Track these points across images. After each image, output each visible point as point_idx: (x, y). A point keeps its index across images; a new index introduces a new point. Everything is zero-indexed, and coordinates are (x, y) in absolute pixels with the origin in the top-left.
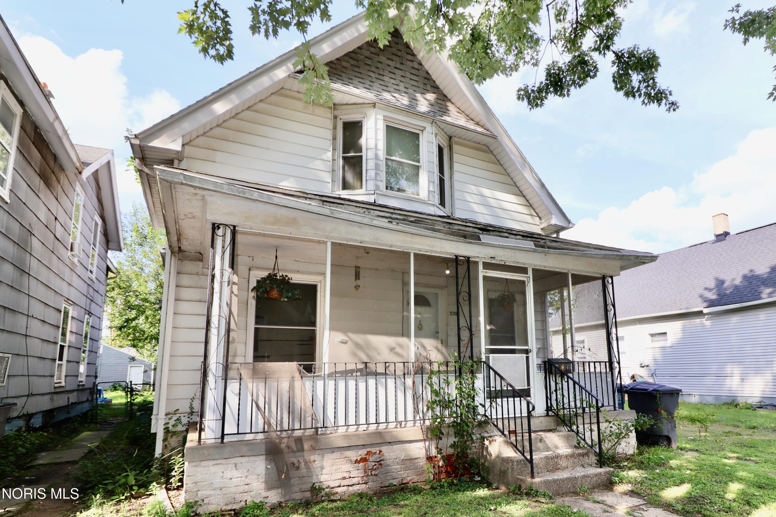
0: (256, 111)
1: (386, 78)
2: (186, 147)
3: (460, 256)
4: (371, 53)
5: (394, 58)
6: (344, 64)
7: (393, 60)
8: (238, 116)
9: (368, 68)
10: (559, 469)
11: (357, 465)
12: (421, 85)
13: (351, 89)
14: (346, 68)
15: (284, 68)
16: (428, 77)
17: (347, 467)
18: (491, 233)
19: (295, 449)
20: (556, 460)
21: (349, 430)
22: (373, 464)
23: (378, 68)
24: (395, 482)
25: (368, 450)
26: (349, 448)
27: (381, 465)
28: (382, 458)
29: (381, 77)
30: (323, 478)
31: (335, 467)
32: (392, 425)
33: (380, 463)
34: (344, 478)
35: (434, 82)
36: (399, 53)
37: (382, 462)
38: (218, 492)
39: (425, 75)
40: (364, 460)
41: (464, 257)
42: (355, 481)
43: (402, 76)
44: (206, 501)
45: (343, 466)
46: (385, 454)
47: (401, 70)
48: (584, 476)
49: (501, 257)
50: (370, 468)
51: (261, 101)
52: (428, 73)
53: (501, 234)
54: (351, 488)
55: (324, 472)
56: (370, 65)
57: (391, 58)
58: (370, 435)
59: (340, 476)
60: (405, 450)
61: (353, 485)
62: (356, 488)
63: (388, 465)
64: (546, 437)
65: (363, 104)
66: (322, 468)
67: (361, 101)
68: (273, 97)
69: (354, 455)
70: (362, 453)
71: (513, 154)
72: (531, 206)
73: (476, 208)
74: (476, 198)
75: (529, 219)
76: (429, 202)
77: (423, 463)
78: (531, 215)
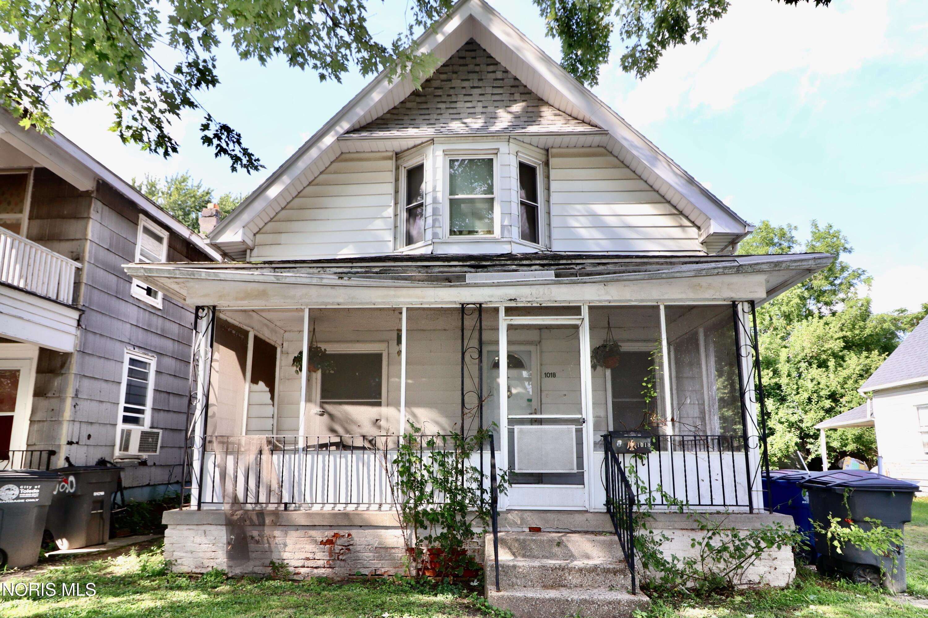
0: (317, 185)
1: (458, 105)
2: (257, 236)
3: (468, 304)
4: (442, 81)
5: (471, 76)
6: (409, 105)
7: (469, 80)
8: (301, 195)
9: (439, 99)
10: (564, 586)
11: (322, 546)
12: (506, 97)
13: (411, 131)
14: (410, 109)
15: (332, 133)
16: (517, 83)
17: (311, 547)
19: (257, 522)
21: (325, 509)
22: (340, 547)
23: (450, 95)
24: (366, 572)
25: (336, 531)
26: (314, 527)
27: (349, 550)
28: (351, 542)
29: (453, 105)
30: (285, 555)
31: (298, 546)
32: (362, 507)
33: (348, 548)
34: (308, 559)
35: (525, 86)
36: (477, 69)
37: (351, 547)
38: (189, 555)
39: (512, 82)
40: (330, 542)
41: (473, 304)
42: (320, 563)
43: (480, 95)
44: (179, 561)
45: (307, 546)
46: (355, 539)
47: (480, 87)
49: (526, 298)
50: (337, 551)
51: (321, 173)
52: (516, 79)
54: (315, 571)
55: (287, 549)
56: (440, 96)
57: (466, 78)
58: (335, 515)
59: (304, 556)
60: (379, 537)
61: (316, 568)
62: (321, 571)
63: (359, 552)
64: (568, 541)
65: (422, 143)
66: (285, 545)
67: (418, 141)
68: (334, 165)
69: (319, 535)
70: (329, 533)
71: (636, 147)
72: (681, 213)
73: (584, 233)
74: (584, 221)
75: (677, 233)
76: (502, 240)
77: (401, 554)
78: (681, 226)
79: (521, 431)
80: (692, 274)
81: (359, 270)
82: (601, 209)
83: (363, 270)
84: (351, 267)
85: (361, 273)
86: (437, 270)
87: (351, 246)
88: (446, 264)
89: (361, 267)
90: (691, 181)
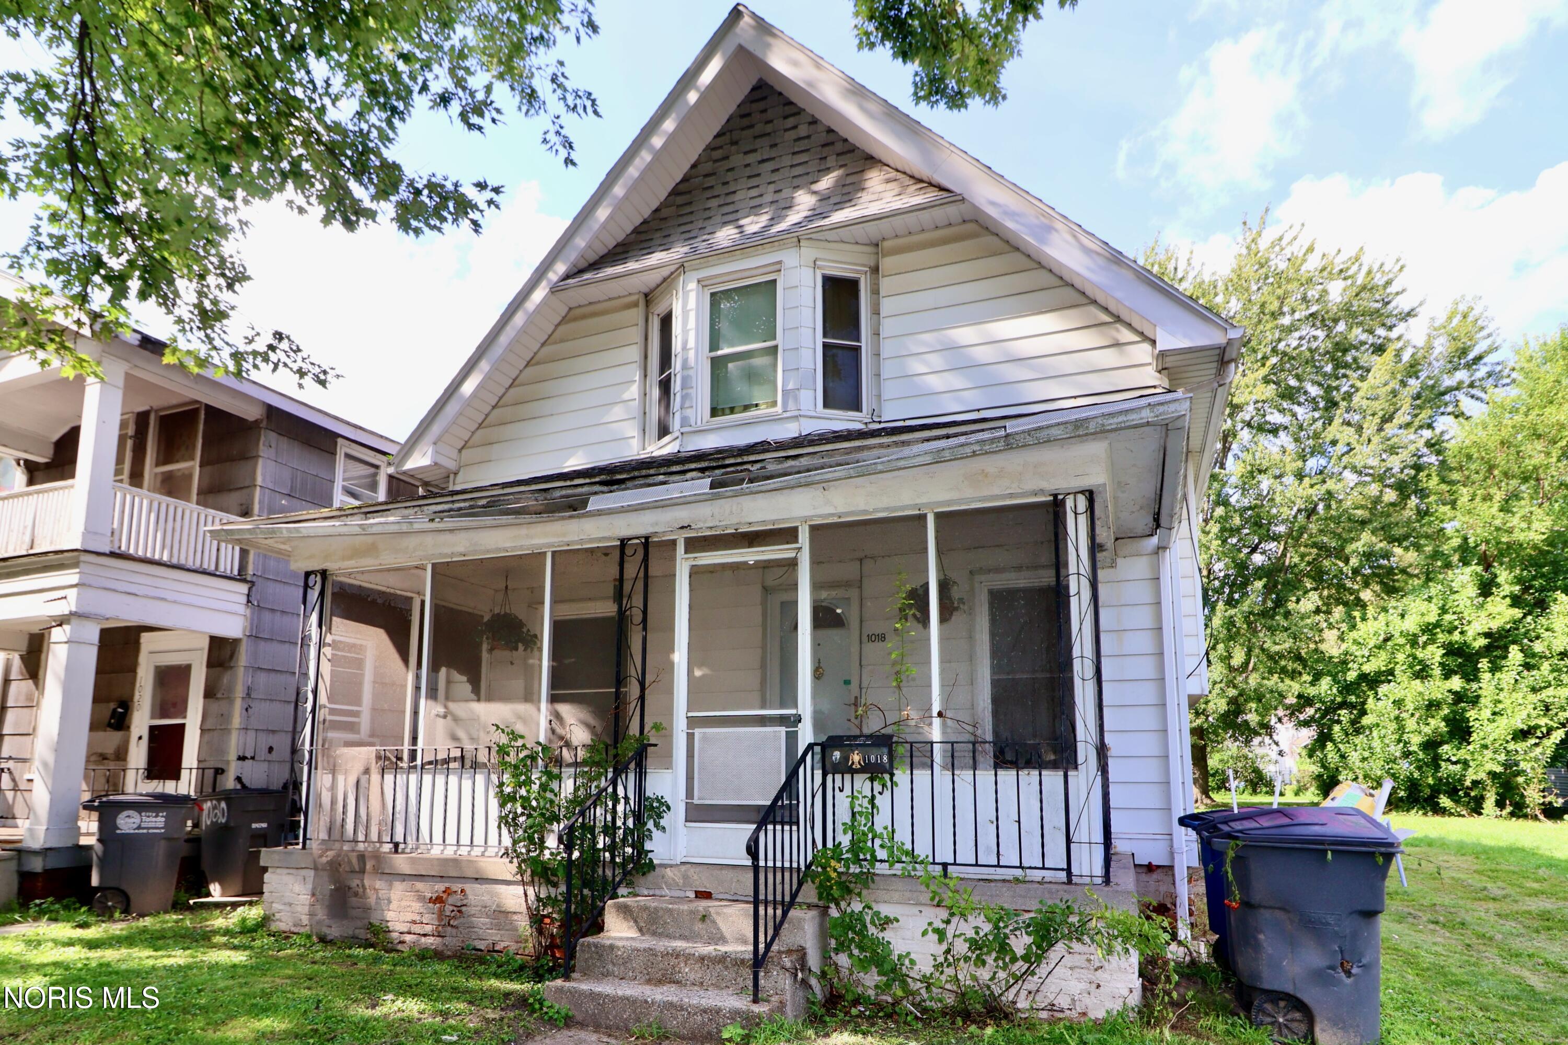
0: (538, 363)
1: (739, 196)
2: (464, 451)
3: (630, 539)
4: (715, 161)
5: (759, 143)
6: (665, 213)
7: (755, 151)
8: (517, 382)
9: (709, 194)
10: (678, 982)
11: (431, 905)
12: (813, 167)
13: (657, 258)
14: (665, 219)
15: (544, 283)
16: (831, 138)
17: (417, 906)
18: (629, 484)
19: (357, 868)
20: (673, 961)
21: (446, 852)
22: (451, 908)
23: (727, 183)
24: (482, 945)
25: (447, 885)
26: (420, 877)
27: (459, 911)
28: (465, 902)
29: (730, 199)
30: (389, 915)
31: (404, 903)
32: (477, 851)
33: (459, 909)
34: (414, 922)
35: (846, 140)
36: (769, 128)
37: (464, 909)
38: (287, 908)
39: (823, 137)
40: (438, 900)
41: (637, 538)
42: (428, 929)
43: (773, 171)
44: (278, 916)
45: (414, 904)
46: (470, 897)
47: (773, 159)
48: (671, 1004)
49: (705, 522)
50: (448, 913)
51: (543, 345)
52: (830, 131)
53: (650, 480)
54: (423, 939)
55: (391, 907)
56: (712, 187)
57: (752, 147)
58: (445, 862)
59: (410, 917)
60: (492, 894)
61: (425, 935)
62: (430, 940)
63: (473, 915)
64: (718, 914)
65: (672, 273)
66: (390, 902)
67: (665, 272)
68: (562, 328)
69: (429, 889)
70: (440, 887)
71: (1012, 215)
72: (1118, 319)
73: (935, 382)
74: (937, 361)
75: (1109, 358)
76: (785, 415)
77: (523, 924)
78: (1117, 345)
79: (704, 738)
80: (928, 459)
81: (462, 505)
82: (965, 335)
83: (467, 504)
84: (453, 502)
85: (465, 508)
86: (558, 494)
87: (580, 453)
88: (568, 483)
89: (465, 500)
90: (1116, 258)
